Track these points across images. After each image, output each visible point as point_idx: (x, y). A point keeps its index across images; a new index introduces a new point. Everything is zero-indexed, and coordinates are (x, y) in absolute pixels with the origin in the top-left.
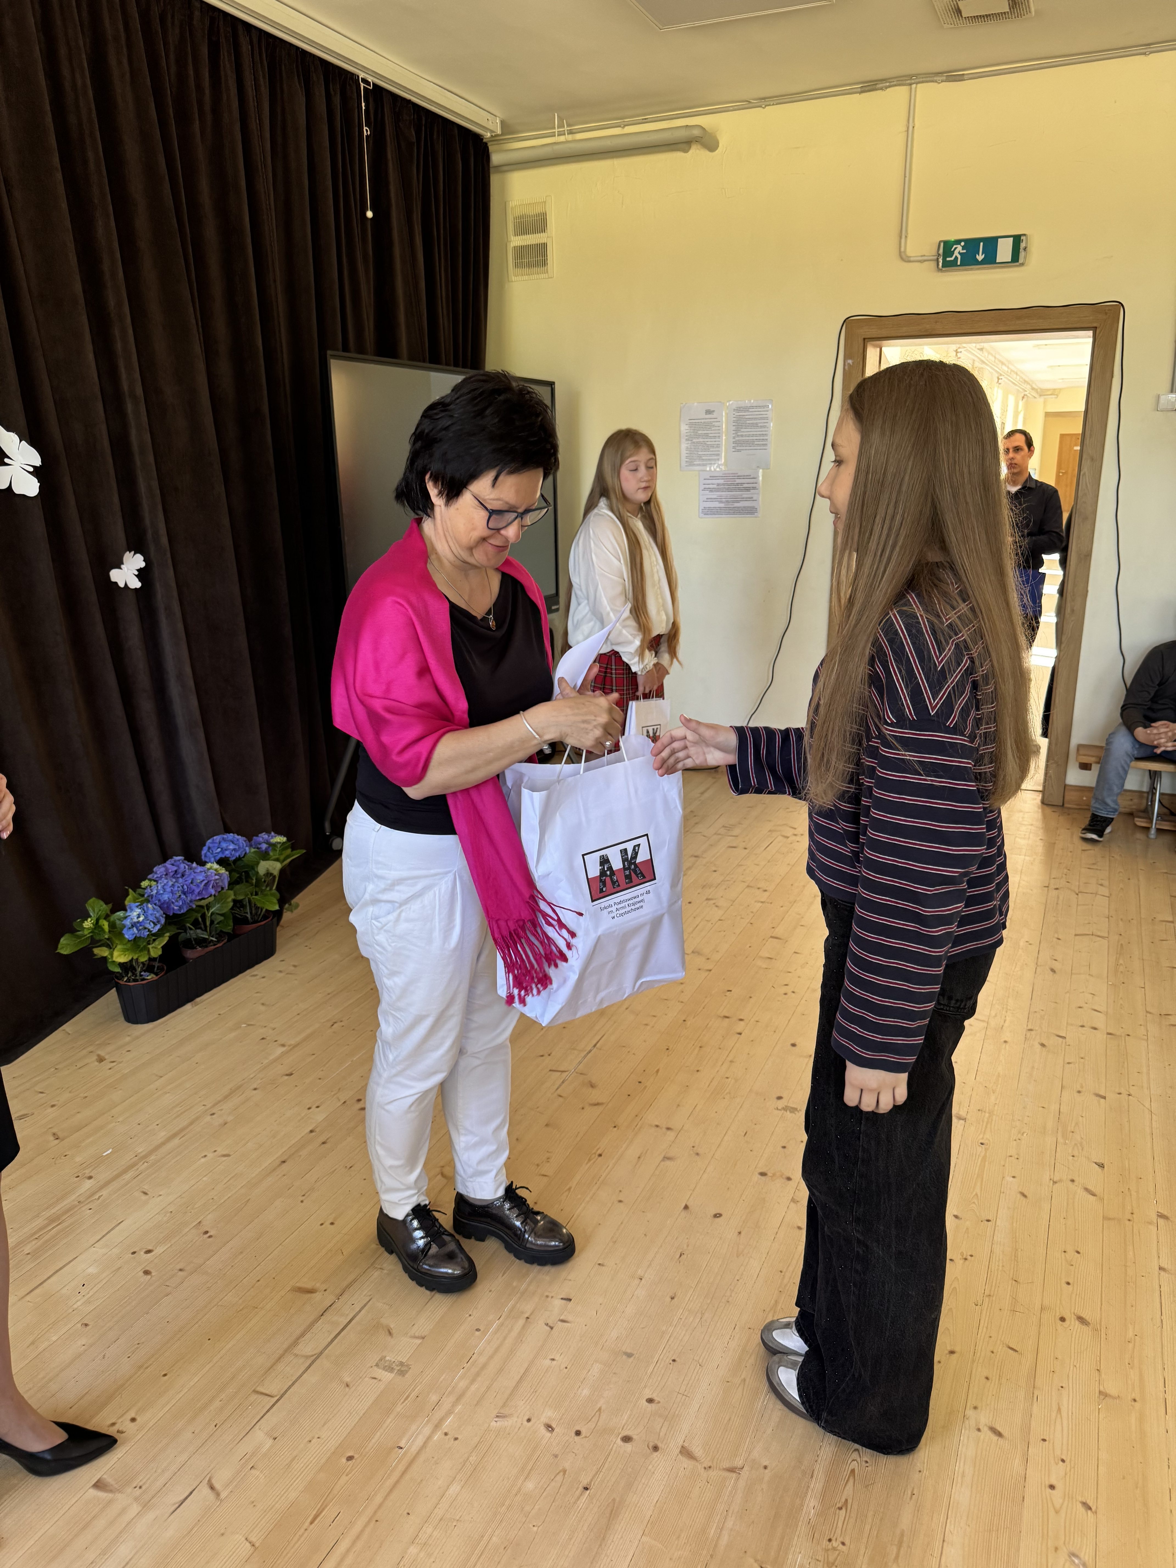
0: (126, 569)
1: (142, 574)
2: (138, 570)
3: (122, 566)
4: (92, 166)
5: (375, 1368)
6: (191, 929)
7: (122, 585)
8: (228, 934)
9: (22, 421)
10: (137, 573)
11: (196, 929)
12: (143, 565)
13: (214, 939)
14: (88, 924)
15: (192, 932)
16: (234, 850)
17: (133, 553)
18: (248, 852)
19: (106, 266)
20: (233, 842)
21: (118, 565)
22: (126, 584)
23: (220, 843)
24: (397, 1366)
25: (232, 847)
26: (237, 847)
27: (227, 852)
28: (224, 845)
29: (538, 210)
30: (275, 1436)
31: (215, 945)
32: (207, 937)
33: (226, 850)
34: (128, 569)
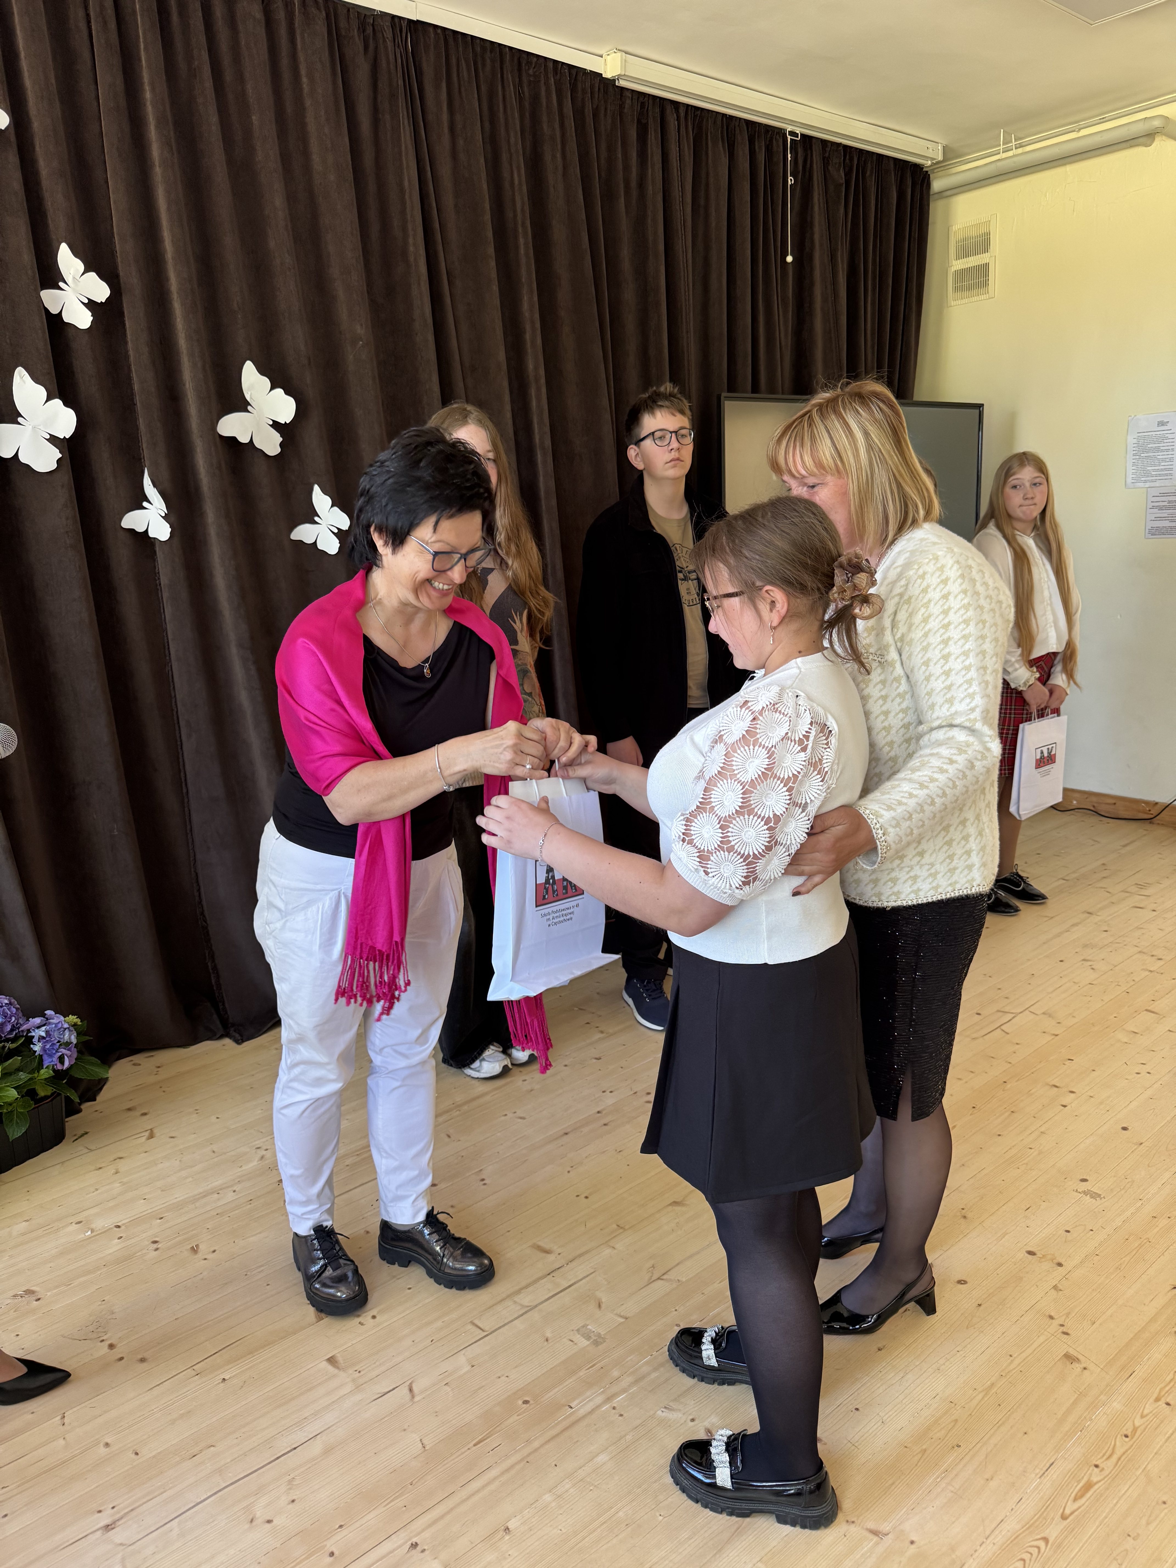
5: (576, 1332)
19: (527, 334)
24: (595, 1336)
29: (982, 230)
30: (473, 1364)
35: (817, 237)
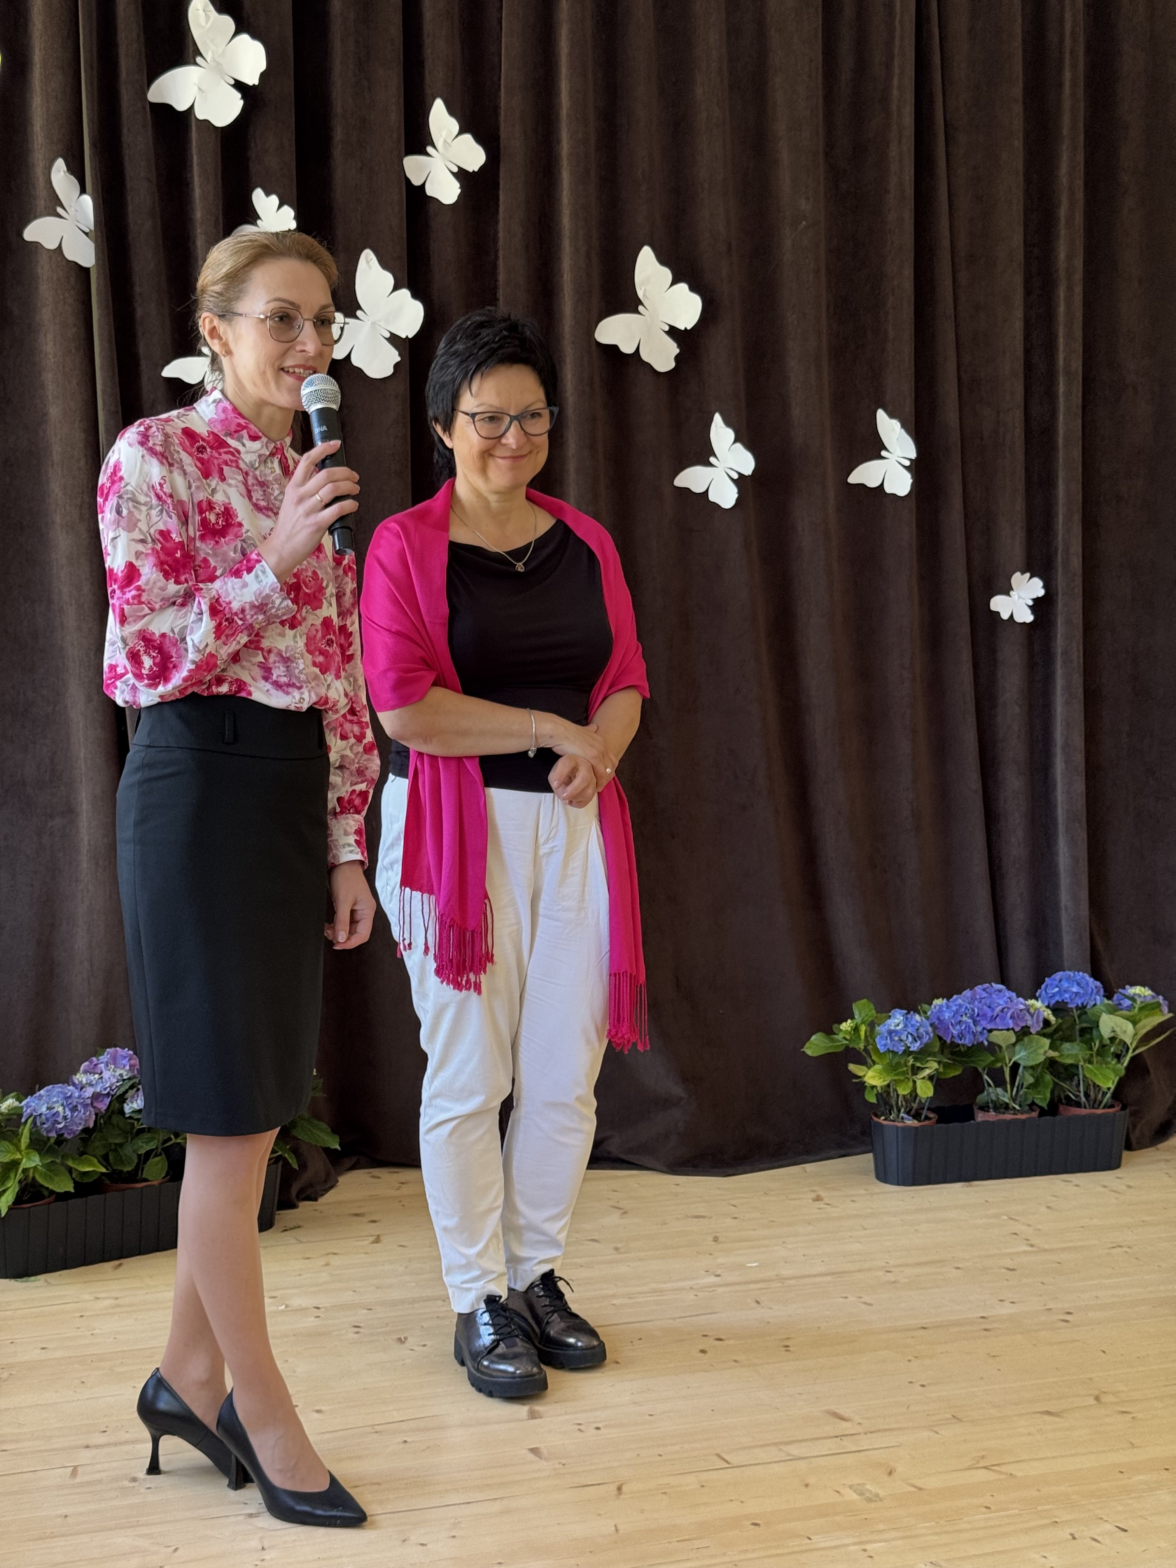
0: (1016, 597)
1: (1038, 605)
2: (1033, 600)
3: (1011, 593)
4: (1067, 89)
5: (847, 1487)
6: (989, 1085)
7: (1005, 616)
8: (1041, 1108)
9: (909, 406)
10: (1031, 603)
11: (996, 1086)
12: (1041, 593)
13: (1017, 1107)
14: (846, 1026)
15: (991, 1090)
16: (1077, 994)
17: (1028, 575)
18: (1098, 1003)
19: (1063, 212)
20: (1079, 984)
21: (1007, 590)
22: (1012, 616)
23: (1060, 981)
25: (1075, 989)
26: (1081, 991)
27: (1067, 995)
28: (1065, 985)
30: (705, 1485)
31: (1015, 1114)
32: (1007, 1101)
33: (1066, 992)
34: (1019, 597)
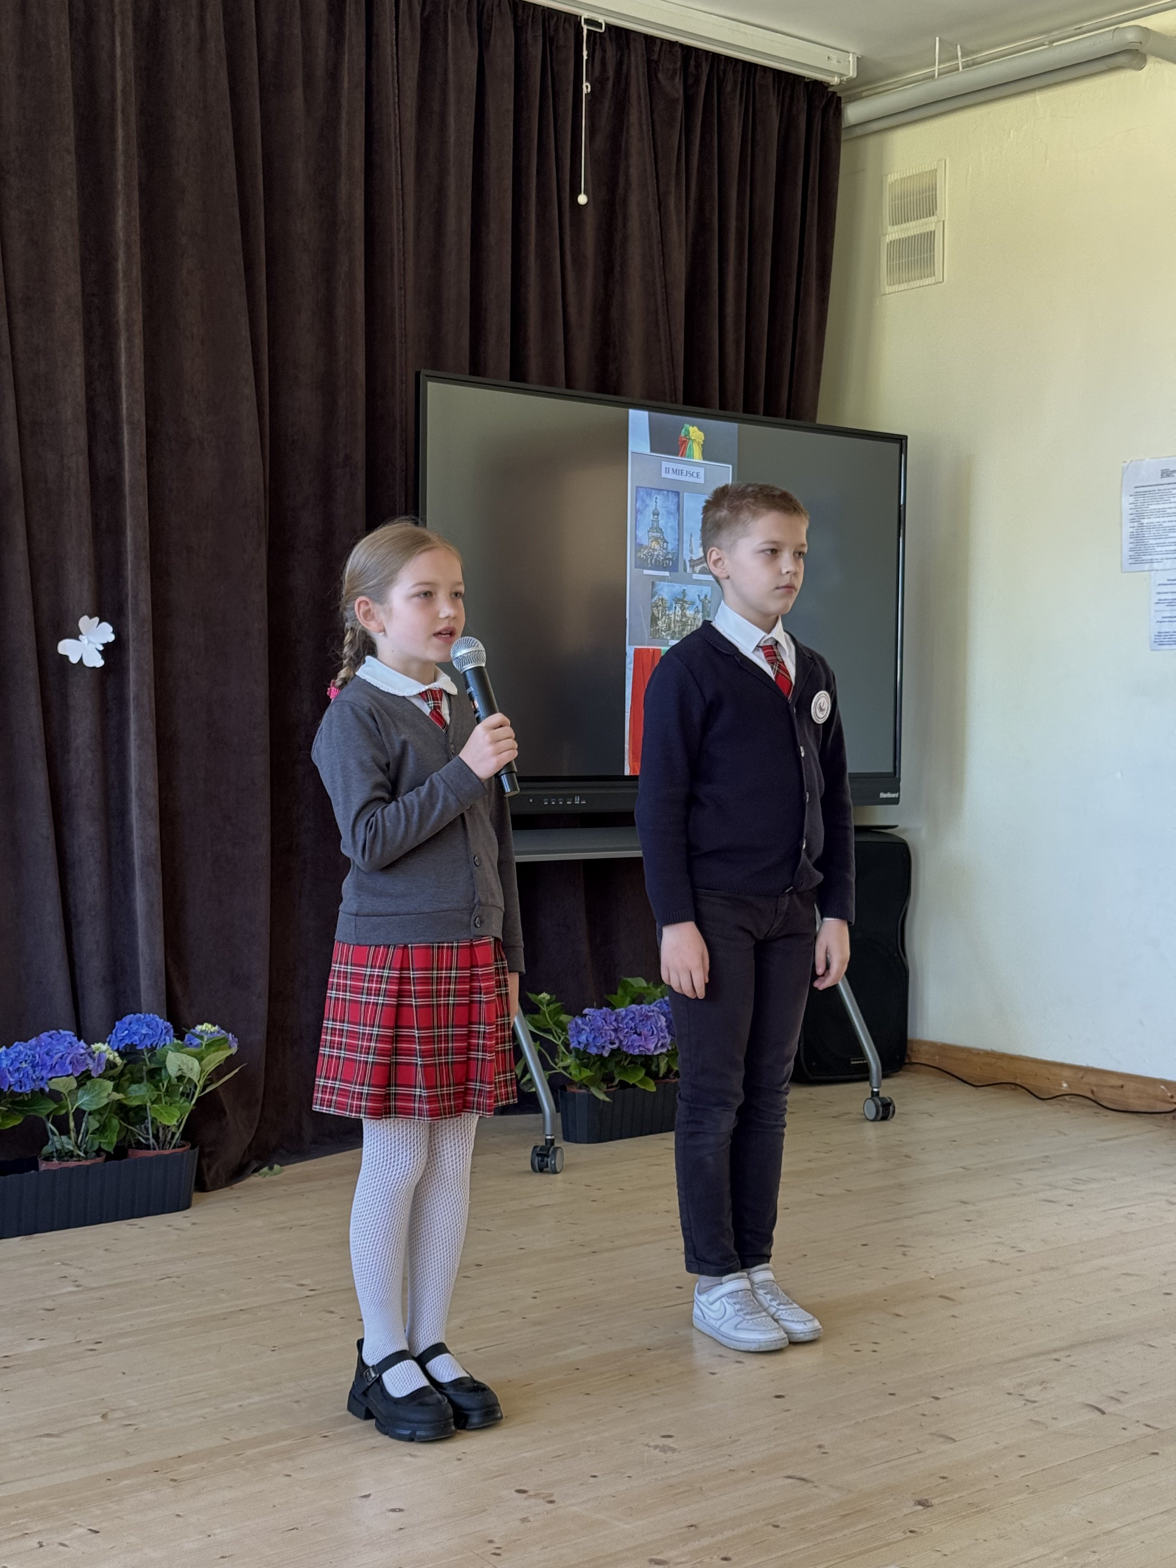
0: (86, 642)
2: (103, 645)
3: (81, 637)
7: (74, 660)
8: (108, 1153)
10: (101, 648)
12: (111, 638)
13: (82, 1154)
15: (55, 1138)
16: (145, 1035)
17: (97, 619)
18: (168, 1043)
20: (148, 1026)
22: (81, 659)
23: (130, 1024)
25: (144, 1031)
26: (151, 1033)
27: (136, 1038)
28: (135, 1027)
29: (926, 183)
31: (79, 1161)
32: (71, 1148)
33: (135, 1034)
34: (89, 642)
35: (634, 172)
